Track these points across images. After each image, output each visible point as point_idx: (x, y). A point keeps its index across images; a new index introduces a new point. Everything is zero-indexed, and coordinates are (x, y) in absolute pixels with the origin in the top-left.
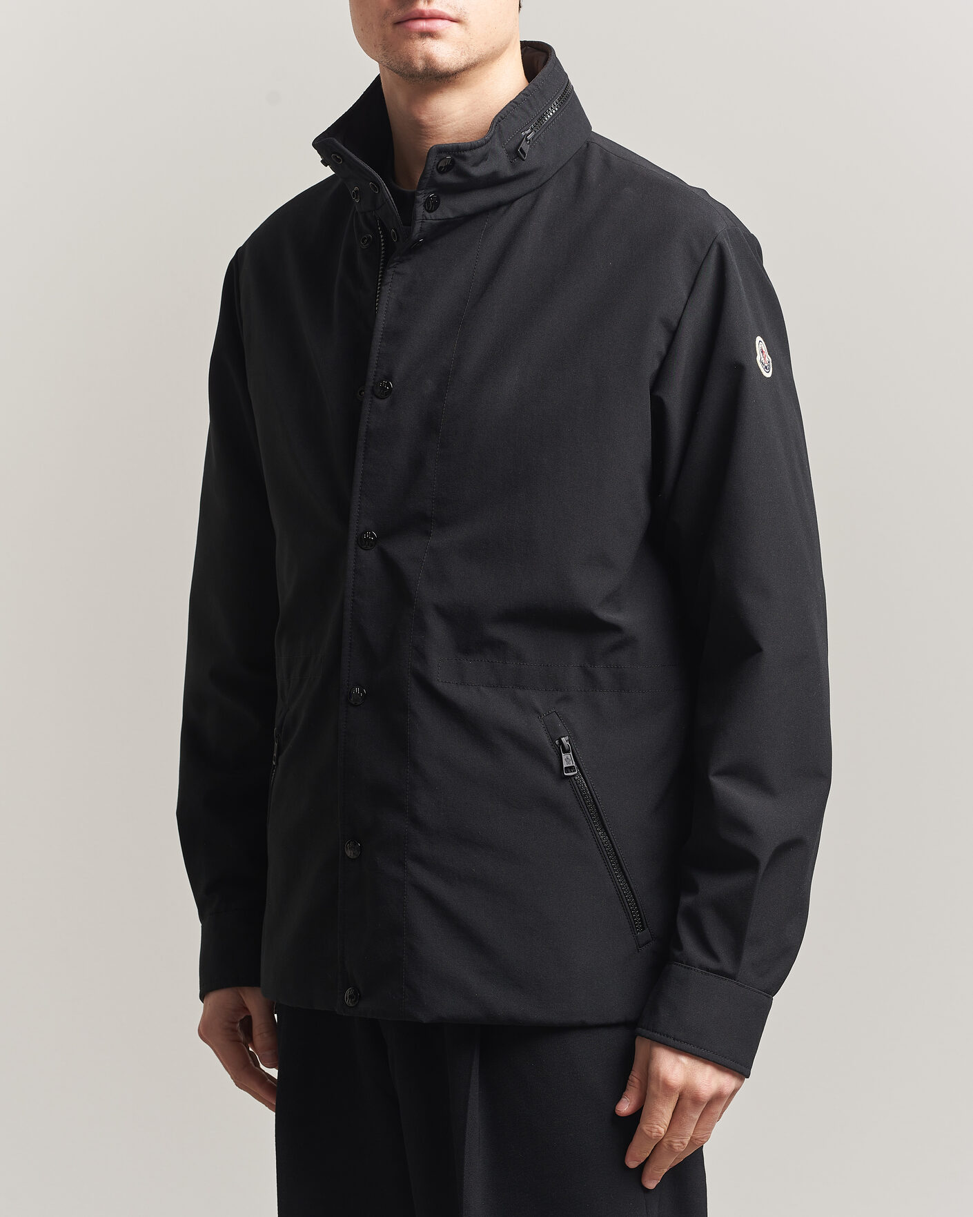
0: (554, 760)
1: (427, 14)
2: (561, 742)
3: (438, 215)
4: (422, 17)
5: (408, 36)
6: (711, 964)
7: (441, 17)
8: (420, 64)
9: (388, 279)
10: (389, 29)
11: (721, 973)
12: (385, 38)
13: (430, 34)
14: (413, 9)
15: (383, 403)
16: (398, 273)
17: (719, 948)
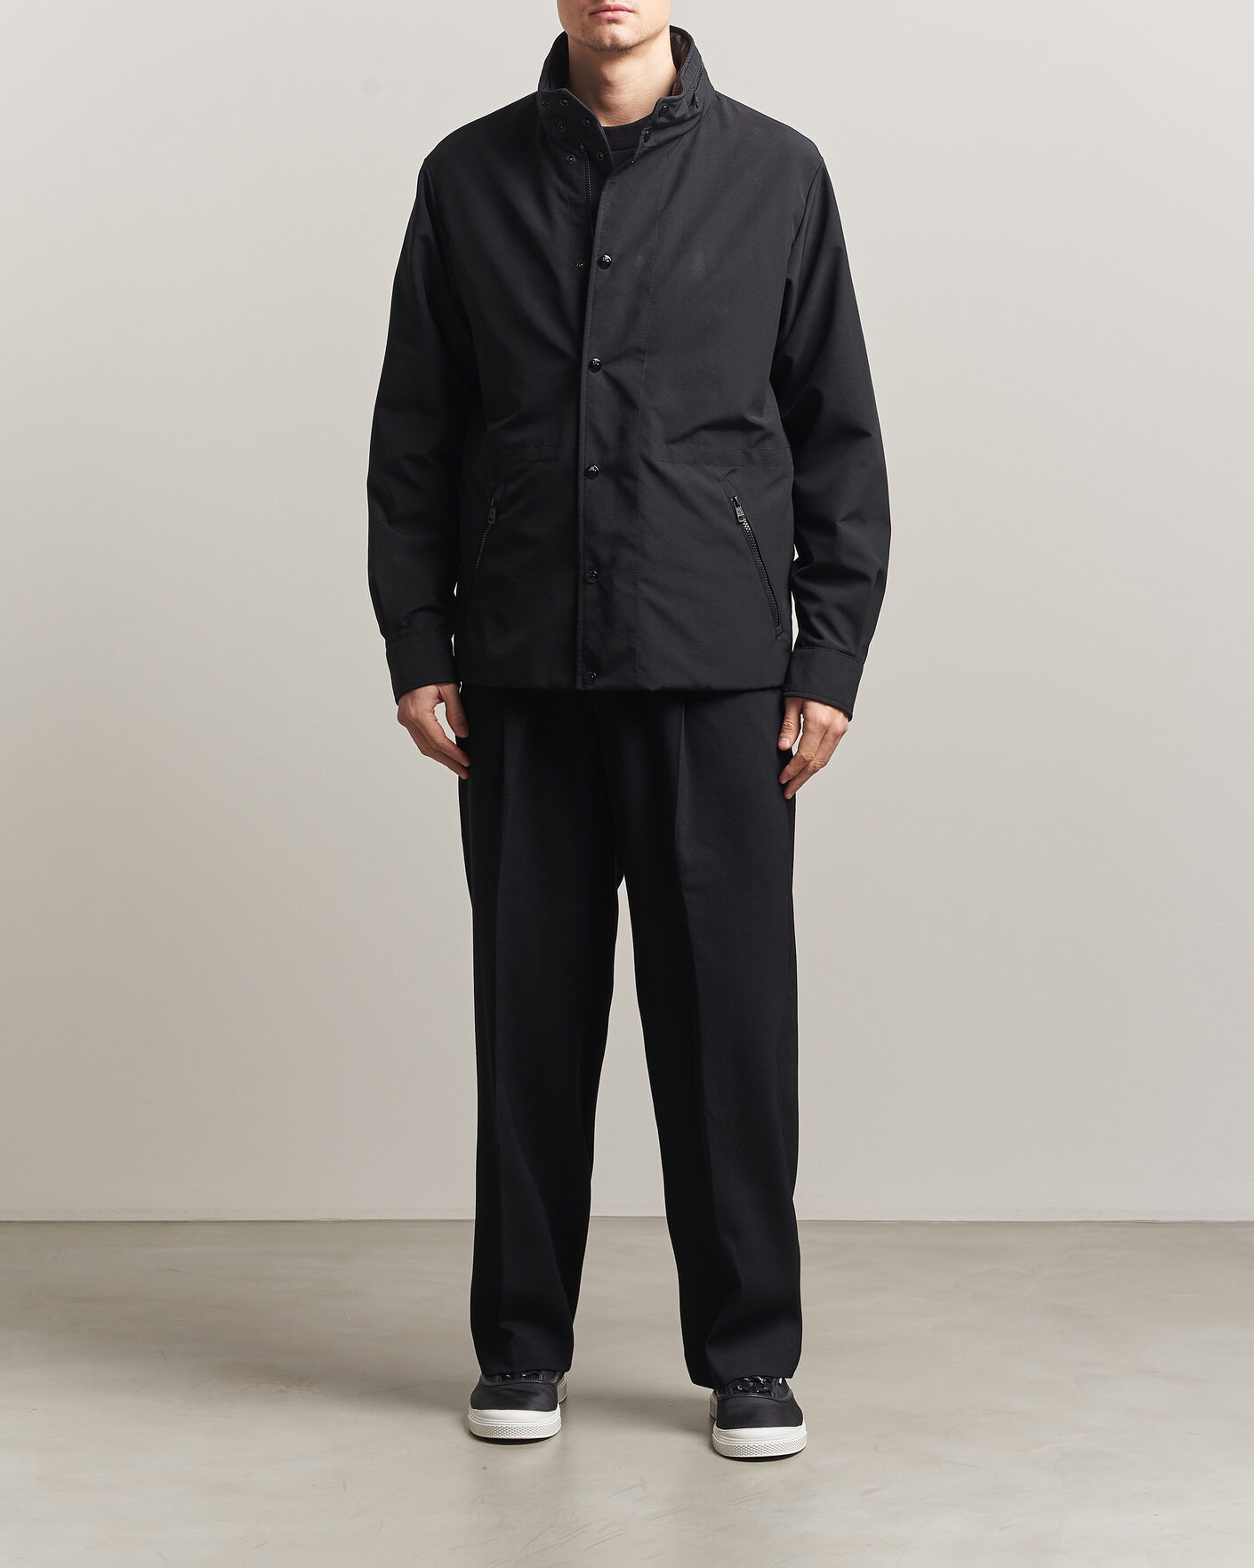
0: (731, 511)
1: (612, 8)
2: (734, 500)
3: (648, 144)
4: (609, 9)
5: (600, 22)
6: (844, 648)
7: (622, 10)
8: (608, 42)
9: (607, 187)
10: (586, 18)
11: (848, 653)
12: (583, 24)
13: (615, 21)
14: (603, 4)
15: (606, 272)
16: (612, 183)
17: (847, 637)
